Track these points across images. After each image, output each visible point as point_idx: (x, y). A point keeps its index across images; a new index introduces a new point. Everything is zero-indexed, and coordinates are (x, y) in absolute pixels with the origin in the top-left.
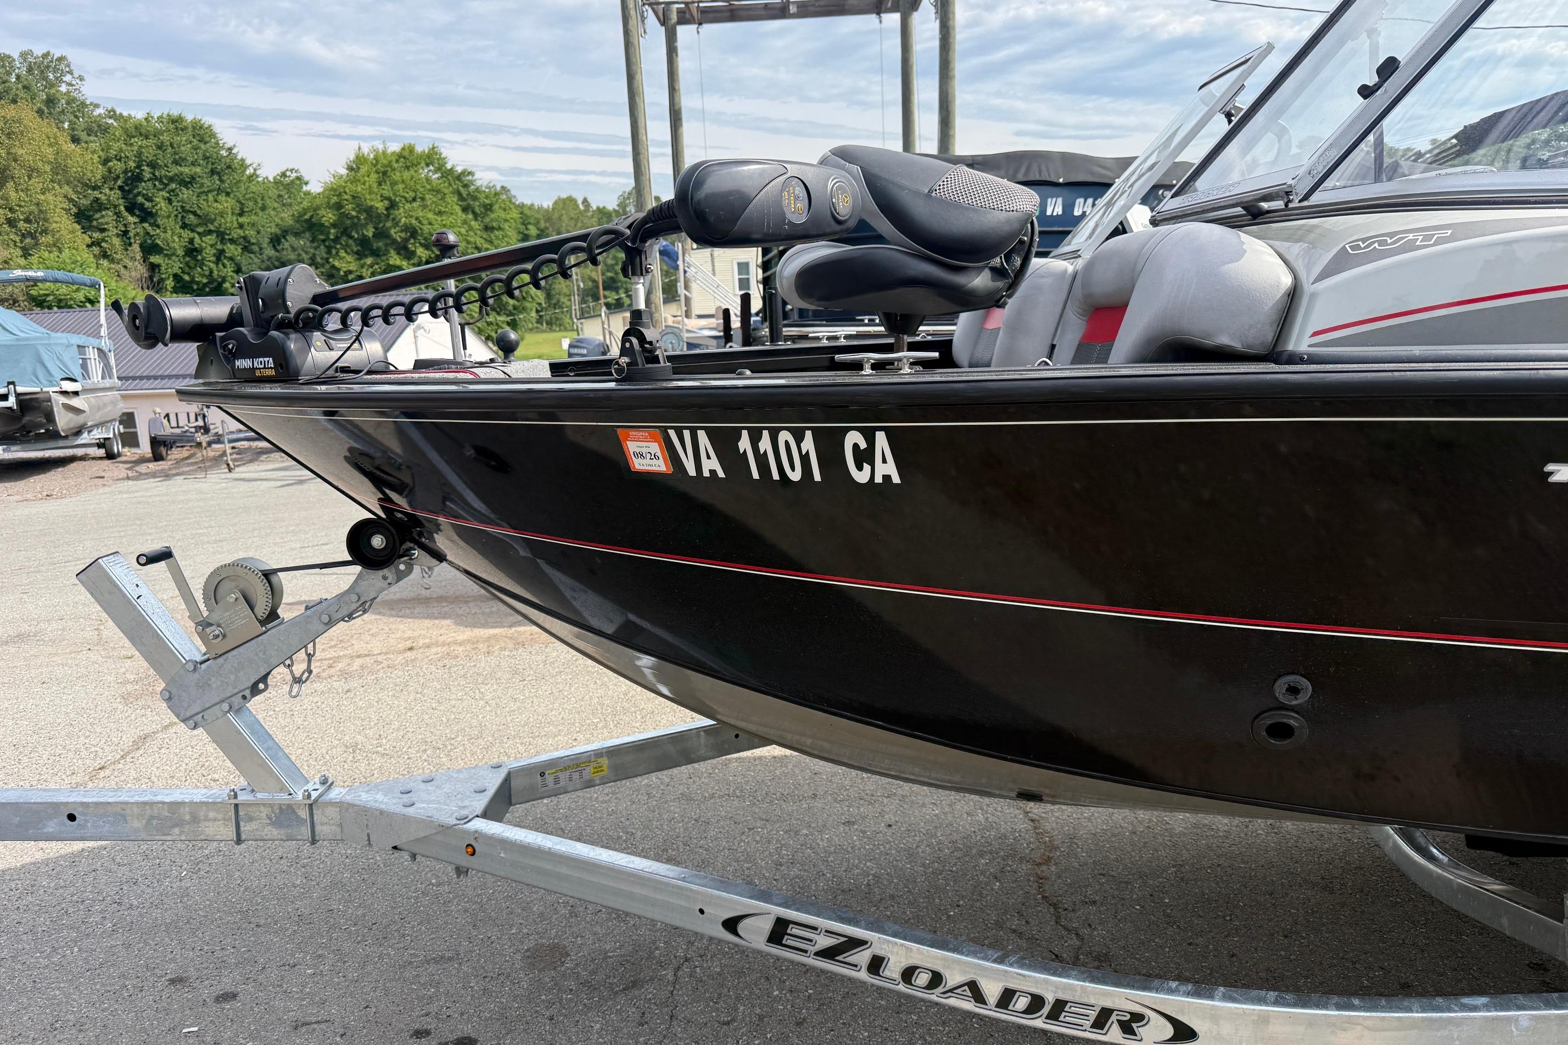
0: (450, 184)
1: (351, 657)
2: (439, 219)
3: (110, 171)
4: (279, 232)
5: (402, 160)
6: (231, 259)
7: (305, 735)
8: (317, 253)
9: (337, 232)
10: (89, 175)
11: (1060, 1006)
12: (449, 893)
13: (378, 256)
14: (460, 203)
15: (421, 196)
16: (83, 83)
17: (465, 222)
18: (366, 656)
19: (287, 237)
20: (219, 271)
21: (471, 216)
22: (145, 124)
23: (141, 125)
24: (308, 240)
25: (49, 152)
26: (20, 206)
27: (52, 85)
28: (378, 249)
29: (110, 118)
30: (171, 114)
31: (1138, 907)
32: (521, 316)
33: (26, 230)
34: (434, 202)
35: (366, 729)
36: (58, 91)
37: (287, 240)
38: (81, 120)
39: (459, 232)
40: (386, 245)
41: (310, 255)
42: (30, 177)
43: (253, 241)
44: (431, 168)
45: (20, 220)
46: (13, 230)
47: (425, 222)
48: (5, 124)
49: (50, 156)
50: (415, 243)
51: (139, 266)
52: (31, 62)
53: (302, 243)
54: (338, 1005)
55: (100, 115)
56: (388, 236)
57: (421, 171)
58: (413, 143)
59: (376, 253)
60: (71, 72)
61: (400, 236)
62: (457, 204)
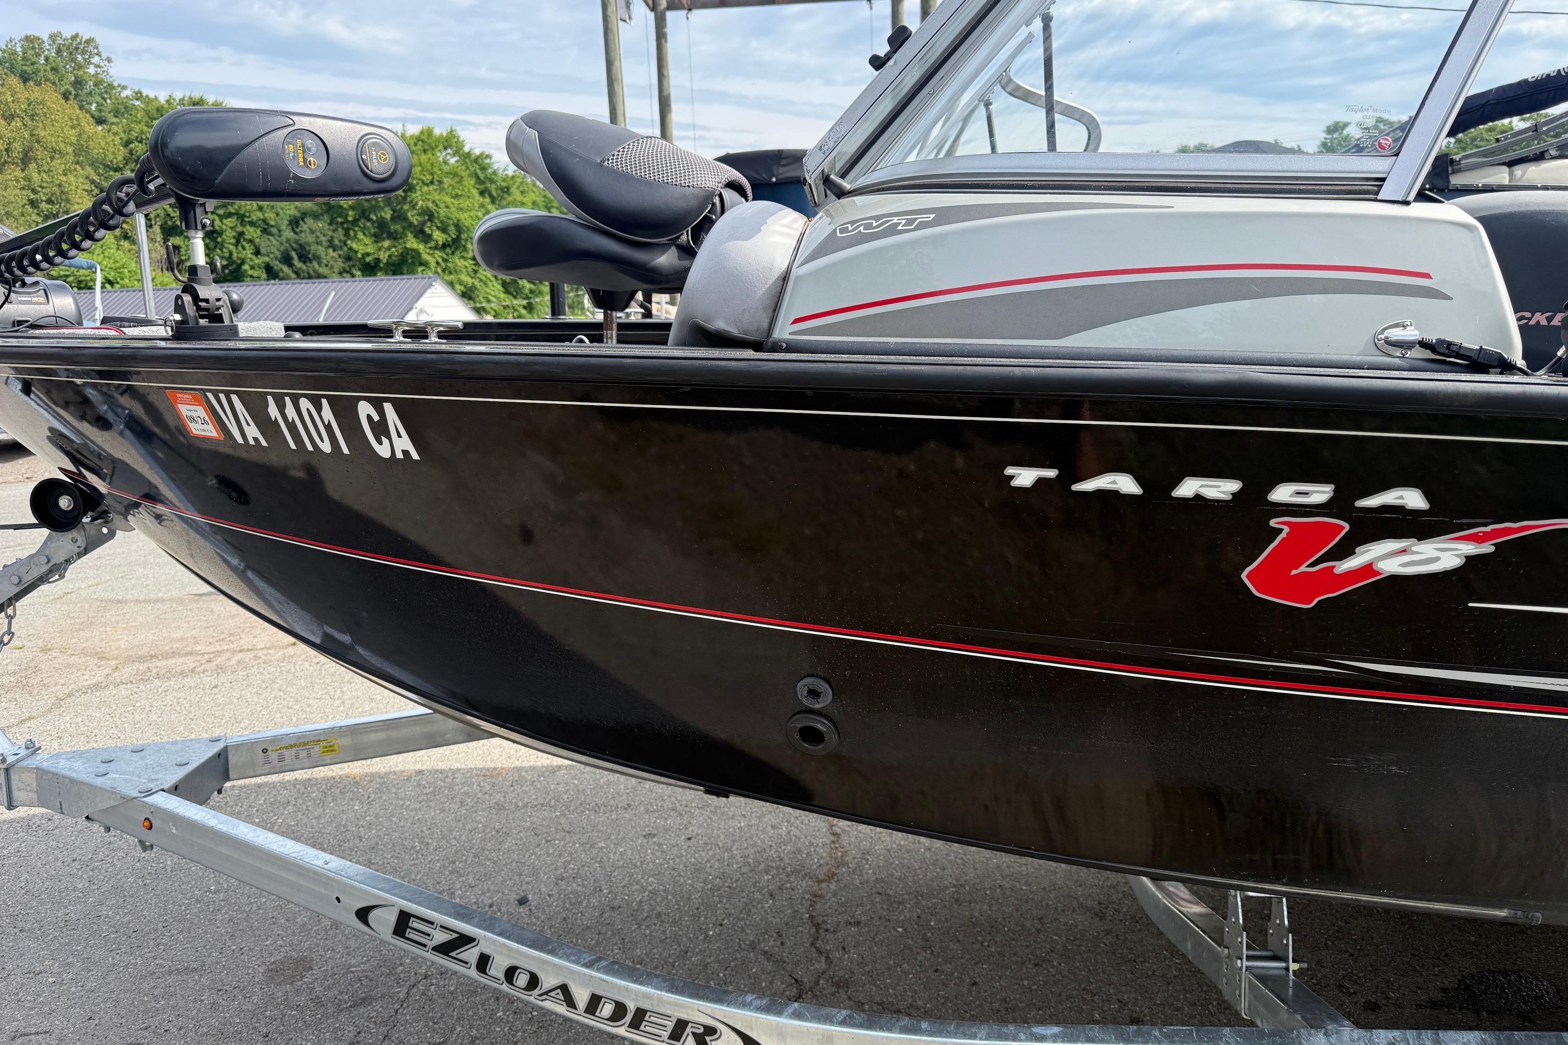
0: (467, 168)
1: (234, 651)
2: (456, 202)
3: (131, 153)
4: (298, 214)
5: (420, 143)
6: (251, 241)
7: (154, 731)
8: (335, 235)
9: (355, 214)
10: (111, 156)
11: (640, 1014)
12: (222, 900)
13: (395, 239)
14: (478, 186)
15: (438, 179)
16: (111, 64)
17: (482, 206)
18: (248, 650)
19: (306, 220)
20: (238, 253)
21: (487, 200)
22: (167, 106)
23: (162, 107)
24: (325, 222)
25: (72, 134)
26: (42, 187)
27: (80, 67)
28: (395, 232)
29: (137, 99)
30: (192, 96)
31: (900, 930)
32: (538, 300)
33: (48, 211)
34: (451, 185)
35: (215, 727)
36: (85, 73)
37: (305, 223)
38: (108, 101)
39: (477, 216)
40: (404, 228)
41: (328, 238)
42: (52, 158)
43: (272, 223)
44: (449, 151)
45: (42, 201)
46: (35, 211)
47: (442, 205)
48: (29, 105)
49: (72, 138)
50: (432, 225)
51: (159, 247)
52: (60, 44)
53: (321, 225)
54: (64, 1017)
55: (127, 97)
56: (405, 219)
57: (439, 154)
58: (431, 126)
59: (394, 236)
60: (99, 54)
61: (417, 220)
62: (475, 187)
